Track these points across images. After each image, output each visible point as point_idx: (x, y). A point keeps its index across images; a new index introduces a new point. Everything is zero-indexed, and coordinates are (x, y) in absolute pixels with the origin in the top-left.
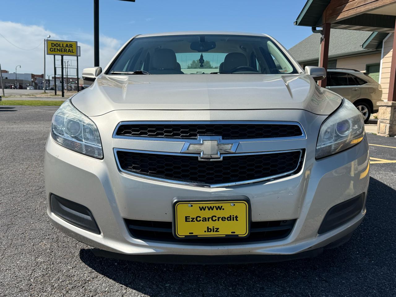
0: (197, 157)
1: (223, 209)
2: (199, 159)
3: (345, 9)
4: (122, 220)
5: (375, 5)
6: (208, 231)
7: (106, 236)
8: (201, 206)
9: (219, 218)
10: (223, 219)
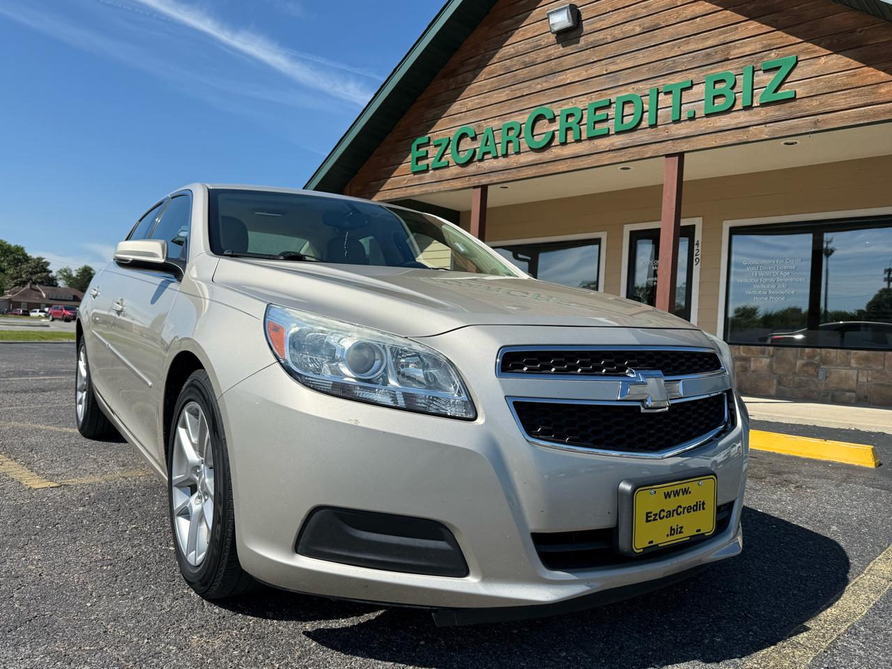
0: (639, 408)
1: (690, 493)
2: (643, 410)
3: (385, 187)
4: (530, 536)
5: (438, 188)
6: (671, 534)
7: (487, 577)
8: (666, 490)
9: (684, 508)
10: (689, 509)
